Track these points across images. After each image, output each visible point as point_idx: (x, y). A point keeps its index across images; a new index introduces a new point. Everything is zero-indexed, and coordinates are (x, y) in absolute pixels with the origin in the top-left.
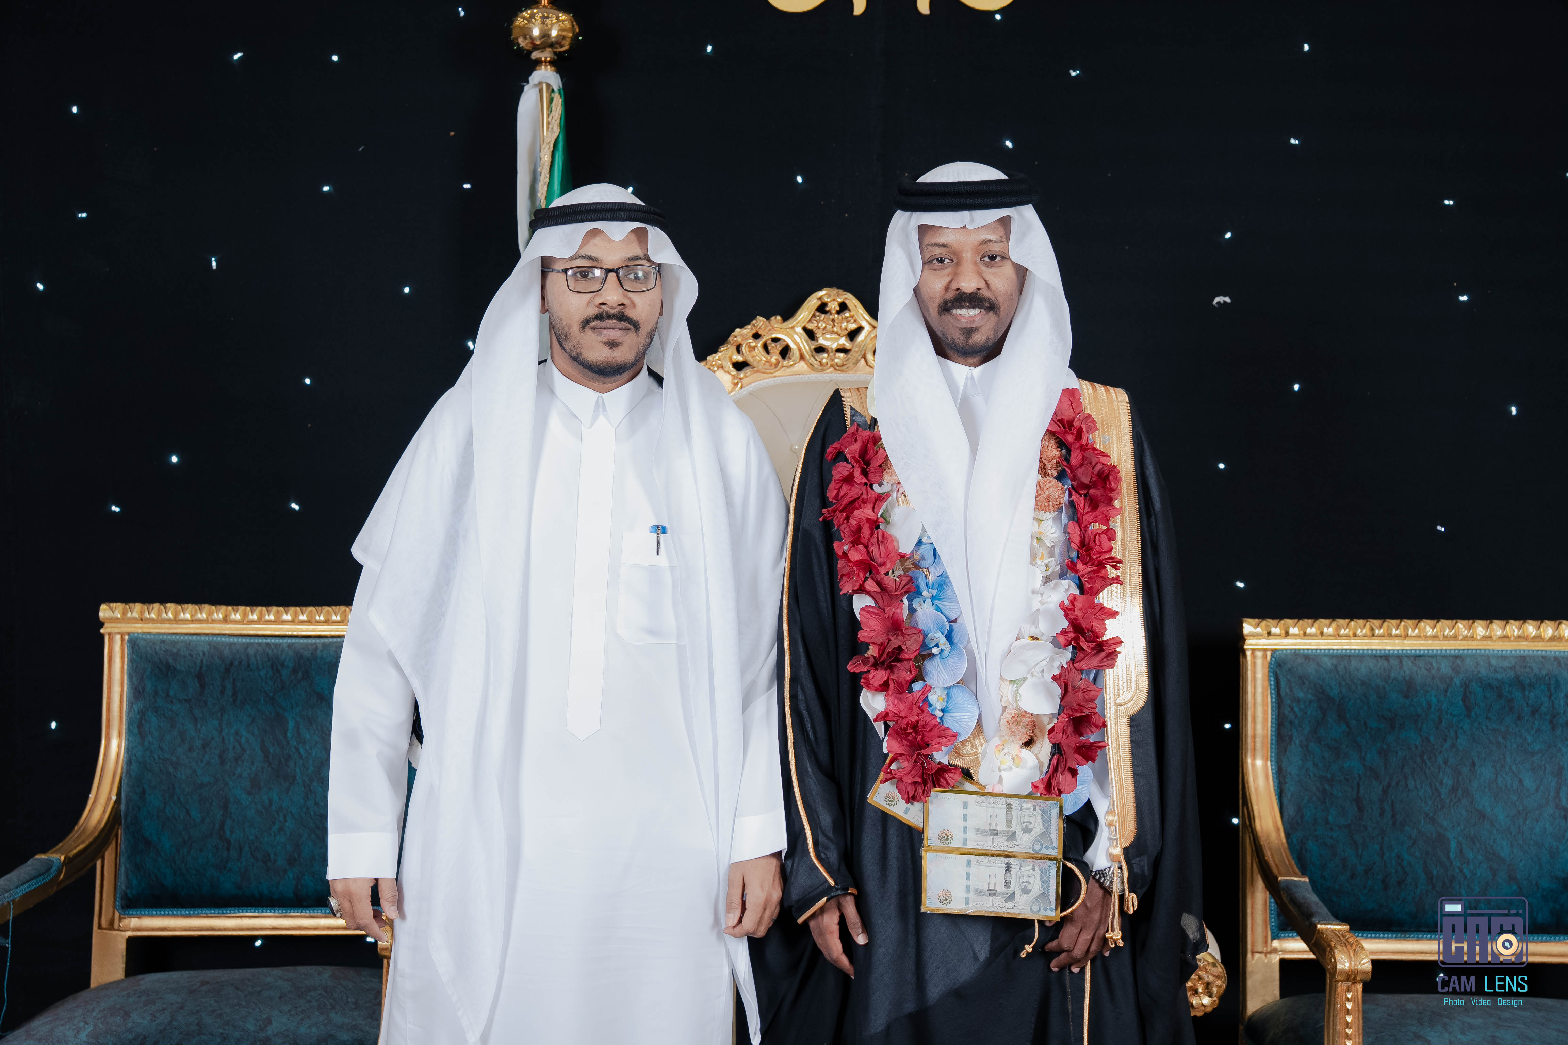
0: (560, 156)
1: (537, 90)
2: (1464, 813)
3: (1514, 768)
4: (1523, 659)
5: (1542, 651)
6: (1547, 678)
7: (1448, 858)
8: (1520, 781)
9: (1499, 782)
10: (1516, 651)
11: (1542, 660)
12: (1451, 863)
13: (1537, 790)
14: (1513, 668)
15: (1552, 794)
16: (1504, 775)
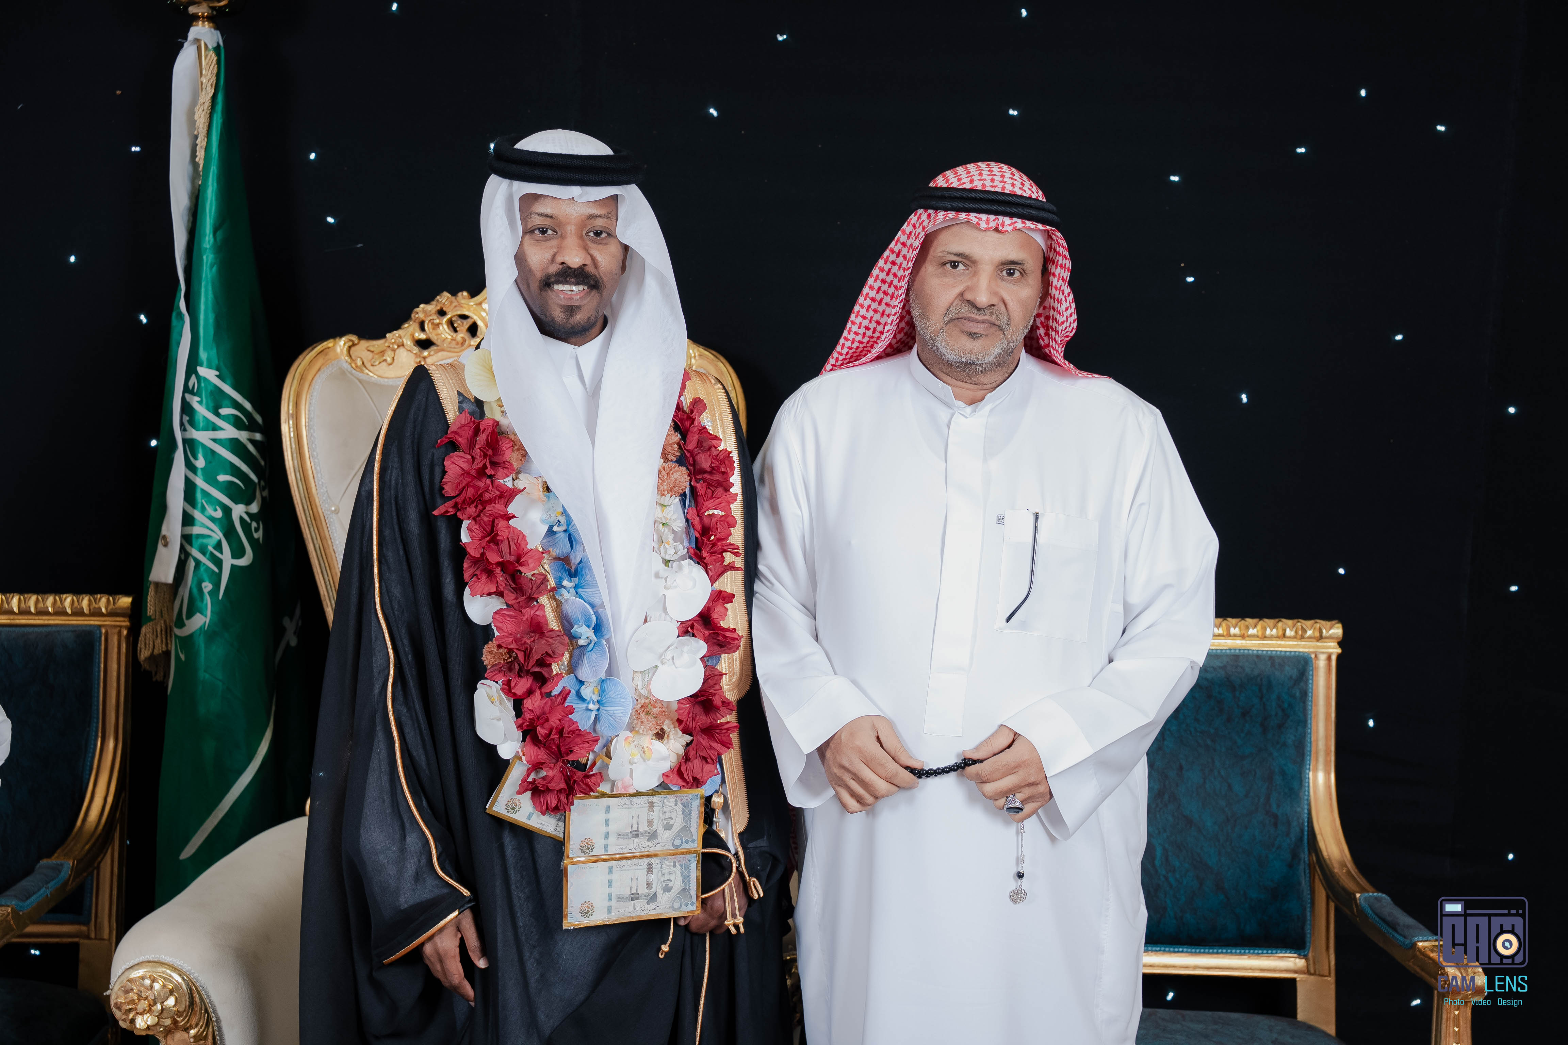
0: (219, 119)
1: (194, 48)
2: (1170, 819)
3: (1223, 773)
4: (1236, 658)
5: (1258, 650)
6: (1259, 679)
7: (1154, 865)
8: (1230, 787)
9: (1207, 786)
10: (1230, 649)
11: (1256, 660)
12: (1156, 871)
13: (1246, 796)
14: (1224, 668)
15: (1262, 800)
16: (1213, 779)
